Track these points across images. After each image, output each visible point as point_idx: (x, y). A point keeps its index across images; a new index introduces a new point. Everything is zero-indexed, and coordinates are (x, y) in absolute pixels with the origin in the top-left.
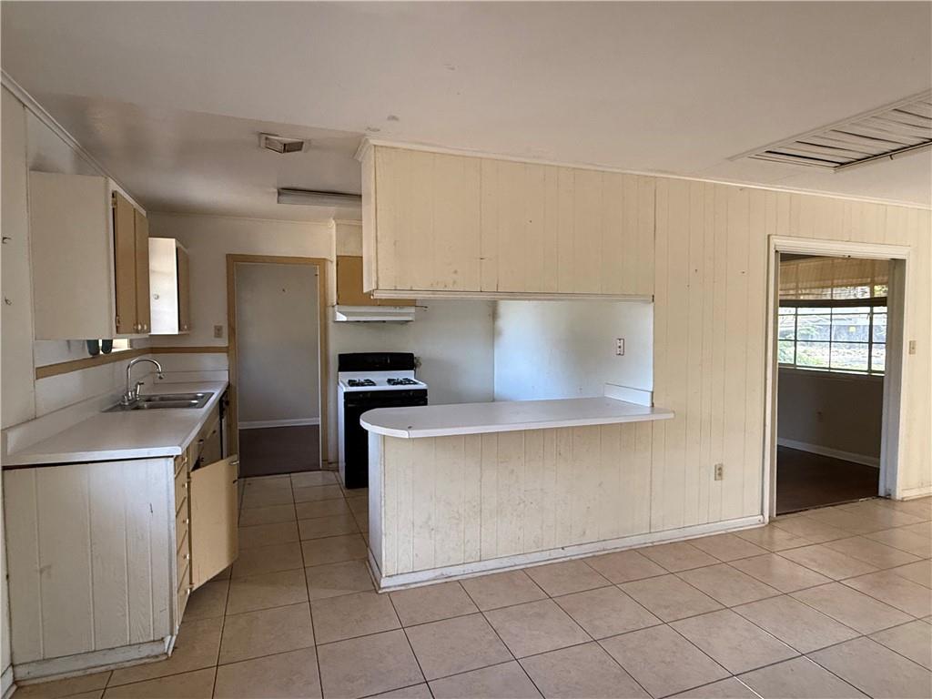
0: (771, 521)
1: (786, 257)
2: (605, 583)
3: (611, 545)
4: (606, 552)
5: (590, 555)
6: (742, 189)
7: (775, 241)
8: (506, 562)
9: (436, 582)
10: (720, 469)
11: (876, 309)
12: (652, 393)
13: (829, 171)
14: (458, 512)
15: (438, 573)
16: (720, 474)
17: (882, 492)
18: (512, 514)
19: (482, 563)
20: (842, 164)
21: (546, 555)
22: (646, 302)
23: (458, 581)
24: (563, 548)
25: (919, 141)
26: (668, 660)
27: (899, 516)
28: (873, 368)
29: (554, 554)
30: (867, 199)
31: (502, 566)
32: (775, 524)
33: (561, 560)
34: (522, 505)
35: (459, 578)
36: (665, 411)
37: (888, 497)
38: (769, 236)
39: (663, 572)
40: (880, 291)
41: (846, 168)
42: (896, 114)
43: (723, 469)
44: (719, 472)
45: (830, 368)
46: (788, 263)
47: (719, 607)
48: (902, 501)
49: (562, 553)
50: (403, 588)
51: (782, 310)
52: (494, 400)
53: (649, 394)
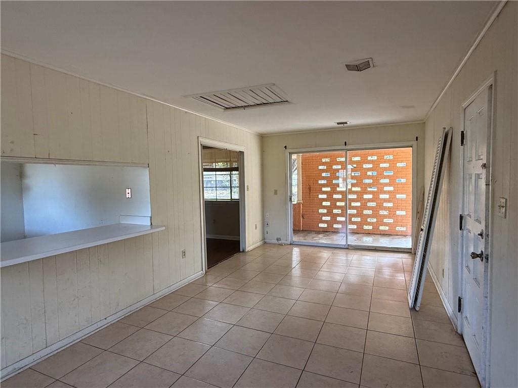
0: (206, 272)
1: (205, 147)
2: (137, 329)
3: (134, 308)
4: (132, 312)
5: (123, 317)
6: (186, 112)
7: (200, 139)
9: (9, 376)
10: (184, 252)
11: (234, 172)
12: (151, 217)
13: (221, 110)
15: (10, 369)
16: (184, 255)
17: (241, 250)
19: (49, 348)
20: (227, 108)
21: (95, 327)
22: (145, 167)
23: (29, 368)
24: (106, 319)
25: (254, 104)
26: (182, 353)
27: (248, 258)
28: (233, 198)
29: (100, 324)
30: (232, 125)
32: (208, 273)
33: (105, 326)
34: (77, 300)
35: (31, 365)
36: (157, 227)
37: (243, 251)
38: (198, 137)
39: (166, 312)
40: (235, 165)
41: (229, 110)
42: (250, 91)
43: (186, 252)
44: (184, 253)
45: (217, 199)
46: (206, 150)
47: (196, 319)
48: (248, 251)
49: (105, 322)
51: (205, 173)
52: (25, 237)
53: (149, 218)
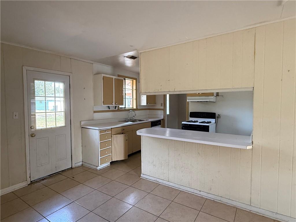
4: (221, 202)
8: (176, 186)
9: (154, 181)
12: (252, 136)
14: (161, 162)
15: (155, 179)
18: (179, 170)
19: (169, 183)
21: (192, 190)
24: (200, 191)
31: (175, 186)
34: (183, 168)
49: (199, 193)
50: (145, 179)
